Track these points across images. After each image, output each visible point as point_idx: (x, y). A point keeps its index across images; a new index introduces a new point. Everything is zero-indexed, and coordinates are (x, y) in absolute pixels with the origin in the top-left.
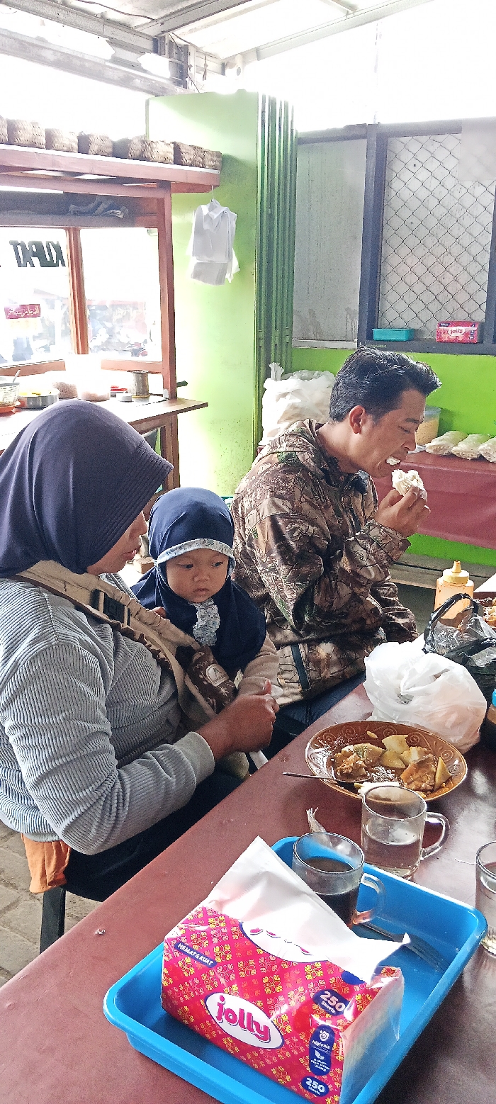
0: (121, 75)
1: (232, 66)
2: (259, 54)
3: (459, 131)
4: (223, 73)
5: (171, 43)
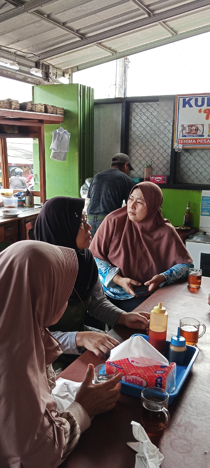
0: (23, 77)
1: (67, 73)
2: (78, 69)
3: (158, 101)
4: (64, 76)
5: (43, 64)
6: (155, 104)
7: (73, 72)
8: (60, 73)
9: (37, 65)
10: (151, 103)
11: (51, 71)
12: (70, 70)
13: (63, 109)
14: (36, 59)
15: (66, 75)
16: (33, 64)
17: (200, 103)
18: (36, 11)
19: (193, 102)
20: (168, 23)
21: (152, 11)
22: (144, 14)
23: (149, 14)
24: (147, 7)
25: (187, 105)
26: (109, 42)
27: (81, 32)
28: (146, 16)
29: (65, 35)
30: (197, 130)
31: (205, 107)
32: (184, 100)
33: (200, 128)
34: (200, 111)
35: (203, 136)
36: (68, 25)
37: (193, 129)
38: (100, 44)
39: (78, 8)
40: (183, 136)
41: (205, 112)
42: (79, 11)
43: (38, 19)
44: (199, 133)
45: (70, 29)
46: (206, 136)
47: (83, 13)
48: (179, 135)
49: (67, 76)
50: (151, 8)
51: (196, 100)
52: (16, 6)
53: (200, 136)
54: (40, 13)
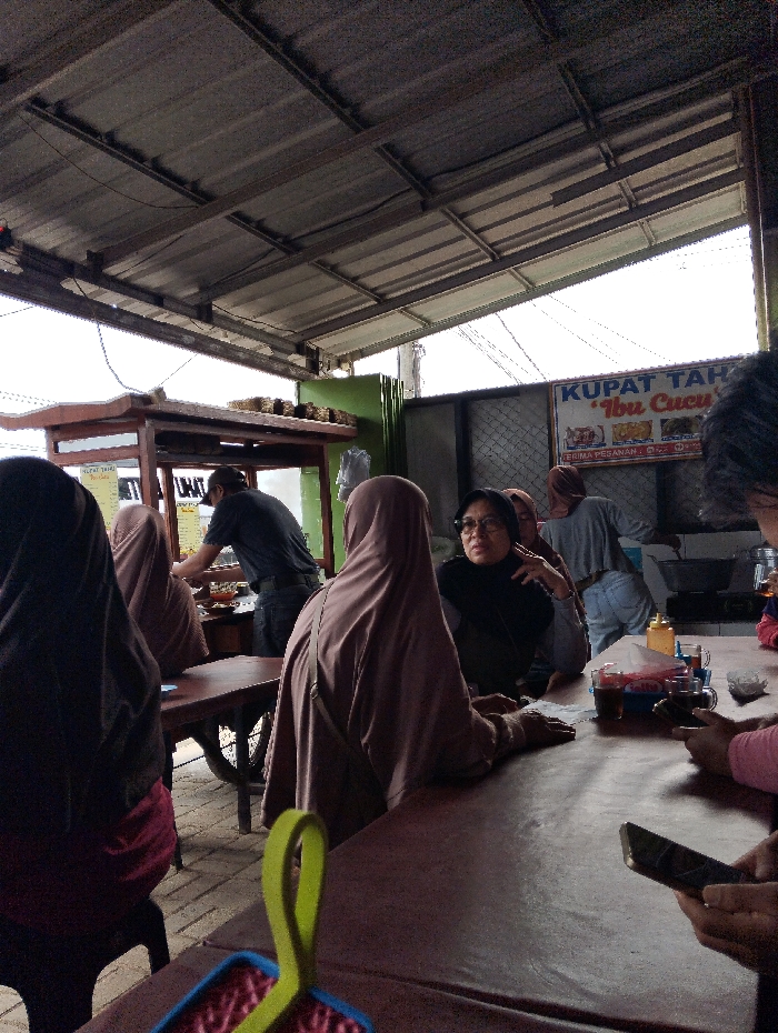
1: (346, 362)
2: (362, 354)
3: (518, 395)
4: (339, 366)
5: (308, 348)
6: (512, 402)
7: (353, 360)
8: (333, 361)
9: (300, 349)
10: (504, 400)
11: (321, 359)
12: (348, 357)
13: (355, 417)
14: (296, 339)
15: (343, 365)
16: (293, 348)
17: (592, 392)
18: (319, 262)
19: (579, 390)
20: (522, 270)
21: (499, 252)
22: (483, 258)
23: (493, 256)
24: (491, 245)
25: (570, 397)
26: (421, 308)
27: (381, 291)
28: (489, 260)
29: (355, 296)
30: (592, 435)
31: (601, 398)
32: (564, 389)
33: (598, 432)
34: (594, 405)
35: (605, 445)
36: (363, 280)
37: (585, 437)
38: (405, 309)
39: (383, 254)
40: (569, 448)
41: (602, 405)
42: (383, 259)
43: (318, 271)
44: (597, 440)
45: (364, 286)
46: (609, 445)
47: (387, 262)
48: (561, 447)
49: (346, 366)
50: (497, 247)
51: (585, 388)
52: (289, 253)
53: (598, 446)
54: (322, 265)
